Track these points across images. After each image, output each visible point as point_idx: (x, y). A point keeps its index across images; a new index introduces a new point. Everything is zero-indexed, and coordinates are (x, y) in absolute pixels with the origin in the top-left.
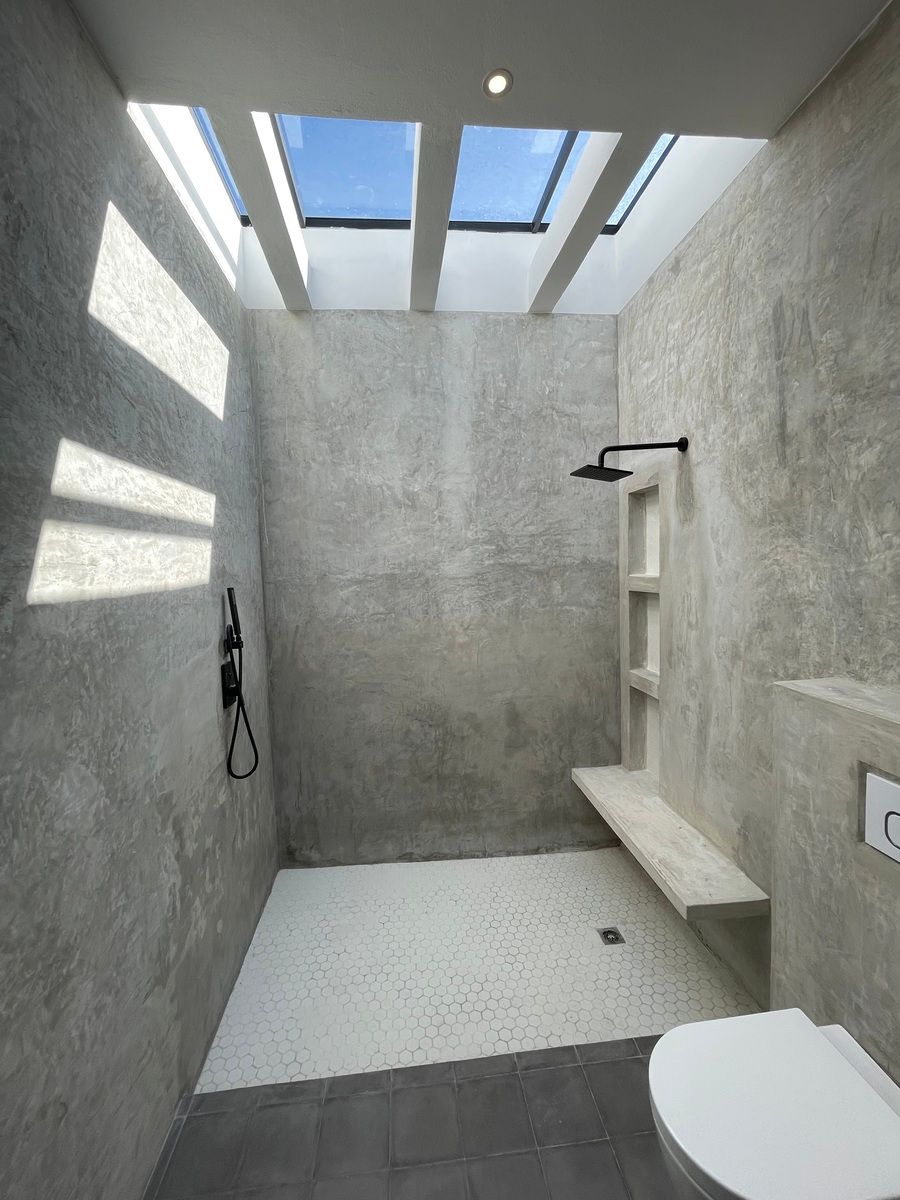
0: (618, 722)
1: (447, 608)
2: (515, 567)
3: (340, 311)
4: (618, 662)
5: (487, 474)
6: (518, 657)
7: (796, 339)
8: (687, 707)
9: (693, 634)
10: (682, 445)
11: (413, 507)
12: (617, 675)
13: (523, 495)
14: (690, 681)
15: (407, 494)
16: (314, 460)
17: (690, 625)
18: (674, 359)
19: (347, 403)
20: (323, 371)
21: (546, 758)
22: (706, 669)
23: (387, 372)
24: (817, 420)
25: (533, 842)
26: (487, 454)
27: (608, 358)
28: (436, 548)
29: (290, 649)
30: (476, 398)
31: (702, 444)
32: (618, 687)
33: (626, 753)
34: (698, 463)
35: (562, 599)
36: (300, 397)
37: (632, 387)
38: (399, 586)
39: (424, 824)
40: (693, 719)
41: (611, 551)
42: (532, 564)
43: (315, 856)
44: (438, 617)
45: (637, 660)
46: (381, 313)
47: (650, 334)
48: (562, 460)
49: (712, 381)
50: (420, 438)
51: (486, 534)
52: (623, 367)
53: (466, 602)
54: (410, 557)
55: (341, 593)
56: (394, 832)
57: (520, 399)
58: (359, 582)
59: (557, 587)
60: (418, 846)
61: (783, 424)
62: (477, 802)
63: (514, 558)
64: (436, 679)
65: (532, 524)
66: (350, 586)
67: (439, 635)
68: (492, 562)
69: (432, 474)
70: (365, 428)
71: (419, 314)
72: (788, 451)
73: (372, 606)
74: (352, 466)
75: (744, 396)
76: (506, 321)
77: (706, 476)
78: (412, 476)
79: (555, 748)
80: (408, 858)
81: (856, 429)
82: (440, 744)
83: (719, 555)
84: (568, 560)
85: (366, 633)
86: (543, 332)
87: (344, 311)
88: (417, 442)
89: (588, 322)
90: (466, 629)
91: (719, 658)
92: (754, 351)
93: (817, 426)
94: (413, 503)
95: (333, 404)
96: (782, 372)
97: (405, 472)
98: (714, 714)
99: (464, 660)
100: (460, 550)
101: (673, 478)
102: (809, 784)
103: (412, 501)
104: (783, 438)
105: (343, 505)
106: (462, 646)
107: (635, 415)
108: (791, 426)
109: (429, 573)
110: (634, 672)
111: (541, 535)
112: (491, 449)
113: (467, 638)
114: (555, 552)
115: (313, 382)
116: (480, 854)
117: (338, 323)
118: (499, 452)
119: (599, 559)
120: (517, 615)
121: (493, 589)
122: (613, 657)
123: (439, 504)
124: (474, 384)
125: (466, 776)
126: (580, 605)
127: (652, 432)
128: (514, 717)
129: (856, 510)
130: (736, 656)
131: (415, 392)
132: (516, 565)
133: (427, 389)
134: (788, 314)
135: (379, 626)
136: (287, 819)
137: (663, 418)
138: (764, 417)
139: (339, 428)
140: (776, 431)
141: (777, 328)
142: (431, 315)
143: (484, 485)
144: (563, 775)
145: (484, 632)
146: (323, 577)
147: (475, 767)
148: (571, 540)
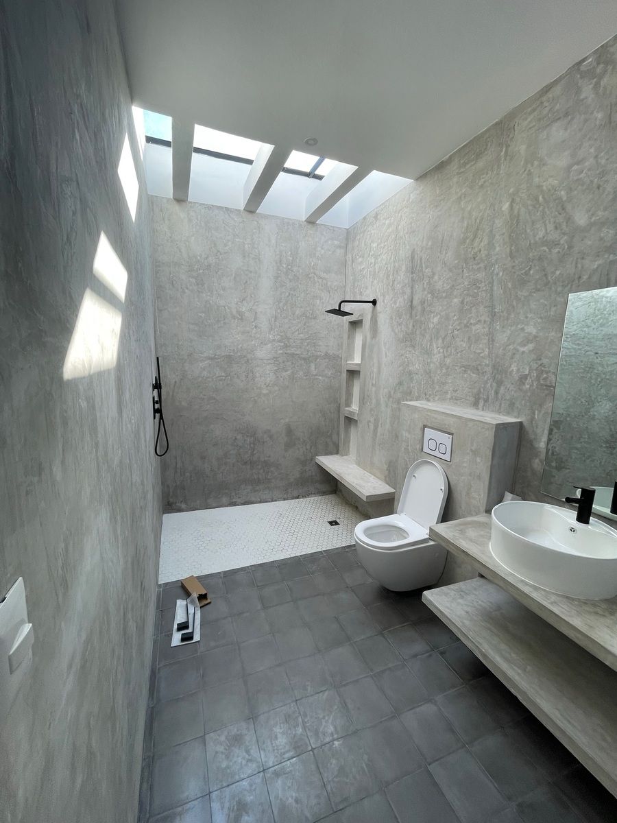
0: (338, 434)
1: (258, 375)
2: (293, 355)
3: (203, 204)
4: (339, 405)
5: (281, 305)
6: (292, 401)
7: (418, 268)
8: (370, 421)
9: (374, 389)
10: (374, 302)
11: (242, 319)
12: (339, 411)
13: (298, 318)
14: (371, 410)
15: (239, 312)
16: (187, 288)
17: (372, 385)
18: (373, 261)
19: (207, 258)
20: (193, 238)
21: (304, 452)
22: (378, 404)
23: (230, 243)
24: (423, 303)
25: (296, 493)
26: (281, 294)
27: (343, 251)
28: (253, 343)
29: (171, 394)
30: (276, 263)
31: (382, 304)
32: (339, 417)
33: (341, 449)
34: (380, 312)
35: (315, 373)
36: (180, 251)
37: (353, 269)
38: (233, 362)
39: (243, 486)
40: (372, 427)
41: (339, 350)
42: (302, 354)
43: (183, 506)
44: (253, 379)
45: (348, 404)
46: (227, 209)
47: (363, 245)
48: (318, 301)
49: (388, 276)
50: (246, 282)
51: (278, 337)
52: (349, 256)
53: (268, 372)
54: (239, 347)
55: (201, 365)
56: (227, 491)
57: (299, 267)
58: (211, 359)
59: (313, 366)
60: (239, 498)
61: (412, 302)
62: (270, 474)
63: (293, 350)
64: (251, 411)
65: (302, 333)
66: (205, 361)
67: (253, 389)
68: (281, 352)
69: (252, 302)
70: (216, 273)
71: (248, 213)
72: (413, 313)
73: (218, 372)
74: (209, 294)
75: (399, 286)
76: (293, 224)
77: (383, 319)
78: (242, 302)
79: (308, 447)
80: (234, 504)
81: (433, 309)
82: (252, 445)
83: (386, 354)
84: (319, 353)
85: (214, 386)
86: (311, 232)
87: (206, 205)
88: (244, 284)
89: (334, 231)
90: (267, 386)
91: (383, 398)
92: (404, 268)
93: (422, 305)
94: (242, 317)
95: (199, 258)
96: (413, 280)
97: (238, 300)
98: (380, 422)
99: (266, 402)
100: (265, 344)
101: (369, 317)
102: (409, 436)
103: (241, 317)
104: (412, 307)
105: (203, 315)
106: (265, 395)
107: (354, 283)
108: (415, 303)
109: (249, 356)
110: (347, 409)
111: (306, 339)
112: (284, 292)
113: (267, 391)
114: (313, 349)
115: (187, 243)
116: (270, 500)
117: (203, 211)
118: (287, 294)
119: (333, 354)
120: (293, 380)
121: (282, 366)
122: (337, 402)
123: (256, 319)
124: (276, 256)
125: (265, 461)
126: (322, 376)
127: (361, 294)
128: (289, 431)
129: (431, 339)
130: (390, 396)
131: (244, 256)
132: (294, 354)
133: (251, 255)
134: (416, 256)
135: (221, 383)
136: (168, 486)
137: (367, 288)
138: (406, 297)
139: (201, 271)
140: (409, 304)
141: (412, 262)
142: (254, 214)
143: (279, 311)
144: (312, 459)
145: (276, 388)
146: (190, 355)
147: (269, 457)
148: (321, 343)
